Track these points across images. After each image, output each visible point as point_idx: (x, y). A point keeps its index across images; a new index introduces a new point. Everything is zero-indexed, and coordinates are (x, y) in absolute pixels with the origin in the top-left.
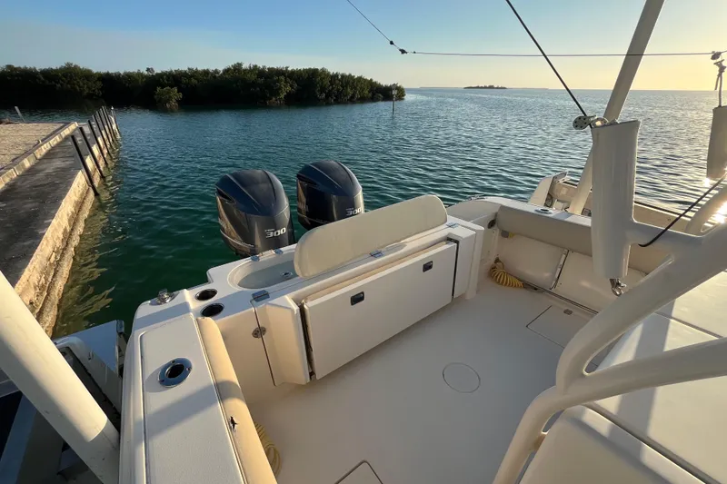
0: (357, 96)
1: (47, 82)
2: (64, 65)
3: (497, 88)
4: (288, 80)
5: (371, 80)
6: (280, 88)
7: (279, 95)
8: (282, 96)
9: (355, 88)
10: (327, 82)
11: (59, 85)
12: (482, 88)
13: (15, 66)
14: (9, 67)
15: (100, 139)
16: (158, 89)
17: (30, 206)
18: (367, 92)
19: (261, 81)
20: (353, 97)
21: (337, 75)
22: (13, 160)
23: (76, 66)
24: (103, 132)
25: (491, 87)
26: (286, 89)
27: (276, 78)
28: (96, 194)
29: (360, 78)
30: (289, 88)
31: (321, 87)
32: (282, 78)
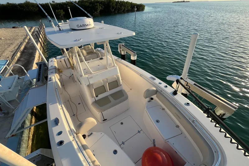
0: (126, 9)
1: (21, 9)
2: (25, 2)
3: (186, 2)
4: (101, 4)
5: (132, 2)
6: (98, 8)
7: (97, 11)
8: (98, 11)
9: (125, 6)
10: (114, 4)
11: (24, 10)
12: (180, 2)
13: (10, 3)
14: (8, 3)
15: (41, 33)
16: (57, 10)
17: (31, 51)
18: (129, 8)
19: (91, 5)
20: (124, 10)
21: (118, 2)
22: (23, 40)
23: (29, 2)
24: (42, 30)
25: (184, 2)
26: (100, 8)
27: (96, 4)
28: (43, 48)
29: (127, 2)
30: (101, 8)
31: (112, 7)
32: (98, 4)
